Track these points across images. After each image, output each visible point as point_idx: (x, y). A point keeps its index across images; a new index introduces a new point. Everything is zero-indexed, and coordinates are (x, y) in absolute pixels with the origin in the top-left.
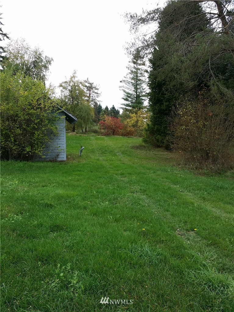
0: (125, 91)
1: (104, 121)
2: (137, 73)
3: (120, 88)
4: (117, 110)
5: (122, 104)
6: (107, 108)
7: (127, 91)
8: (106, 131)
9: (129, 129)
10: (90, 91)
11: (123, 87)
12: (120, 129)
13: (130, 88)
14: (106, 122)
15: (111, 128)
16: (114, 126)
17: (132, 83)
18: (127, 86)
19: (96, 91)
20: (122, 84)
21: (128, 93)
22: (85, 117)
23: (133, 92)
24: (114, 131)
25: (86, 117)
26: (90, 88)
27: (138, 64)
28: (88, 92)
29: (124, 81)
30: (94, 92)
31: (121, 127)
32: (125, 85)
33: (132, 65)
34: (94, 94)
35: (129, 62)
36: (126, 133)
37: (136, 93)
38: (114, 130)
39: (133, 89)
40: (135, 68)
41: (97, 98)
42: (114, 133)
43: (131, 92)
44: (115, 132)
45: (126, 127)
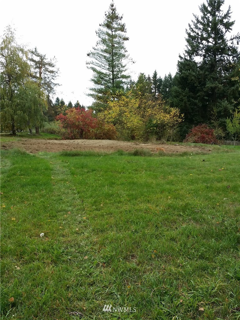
0: (94, 70)
1: (65, 114)
2: (112, 41)
3: (87, 65)
4: (82, 106)
5: (91, 89)
6: (70, 104)
7: (98, 69)
8: (69, 131)
9: (107, 127)
10: (40, 68)
11: (93, 63)
12: (92, 128)
13: (104, 65)
14: (67, 116)
15: (78, 127)
16: (81, 123)
17: (105, 57)
18: (99, 63)
19: (50, 69)
20: (90, 59)
21: (100, 73)
22: (30, 108)
23: (107, 71)
24: (82, 131)
25: (33, 108)
26: (41, 64)
27: (114, 28)
28: (37, 70)
29: (94, 54)
30: (47, 70)
31: (93, 124)
32: (94, 60)
33: (105, 29)
34: (47, 73)
35: (100, 25)
36: (102, 135)
37: (113, 72)
38: (82, 129)
39: (108, 67)
40: (108, 34)
41: (52, 80)
42: (82, 134)
43: (104, 71)
44: (84, 133)
45: (102, 125)
